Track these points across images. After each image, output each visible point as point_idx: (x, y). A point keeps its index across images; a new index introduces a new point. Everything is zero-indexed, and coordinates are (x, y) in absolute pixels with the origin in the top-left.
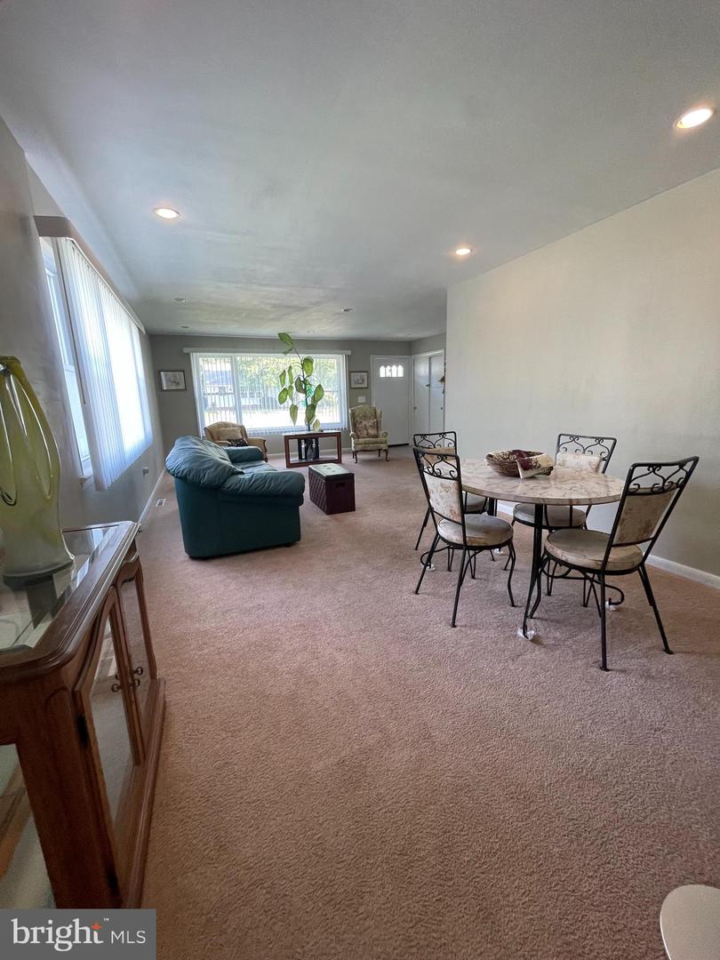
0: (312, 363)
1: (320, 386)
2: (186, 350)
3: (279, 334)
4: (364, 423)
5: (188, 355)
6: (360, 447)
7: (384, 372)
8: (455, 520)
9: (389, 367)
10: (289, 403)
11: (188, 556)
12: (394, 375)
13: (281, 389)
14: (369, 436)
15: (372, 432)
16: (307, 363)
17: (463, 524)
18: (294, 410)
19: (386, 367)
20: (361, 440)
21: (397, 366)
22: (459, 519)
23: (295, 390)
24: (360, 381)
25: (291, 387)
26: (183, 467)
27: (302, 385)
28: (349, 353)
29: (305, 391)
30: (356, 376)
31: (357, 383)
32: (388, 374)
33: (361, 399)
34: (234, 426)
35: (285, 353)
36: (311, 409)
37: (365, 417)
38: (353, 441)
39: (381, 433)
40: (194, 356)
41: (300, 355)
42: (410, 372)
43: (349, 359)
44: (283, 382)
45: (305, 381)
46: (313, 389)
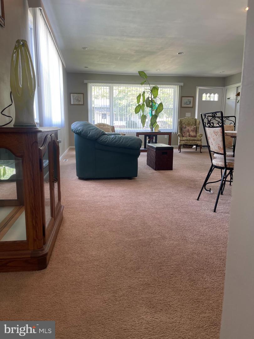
0: (158, 90)
1: (161, 104)
2: (85, 81)
3: (139, 72)
4: (187, 128)
5: (86, 84)
6: (183, 143)
7: (205, 97)
8: (221, 152)
9: (208, 95)
10: (141, 113)
11: (78, 177)
12: (212, 100)
13: (137, 105)
14: (190, 136)
15: (192, 134)
16: (154, 90)
17: (225, 154)
18: (144, 118)
19: (206, 94)
20: (184, 138)
21: (214, 94)
22: (222, 152)
23: (145, 106)
24: (188, 103)
25: (143, 104)
26: (79, 128)
27: (150, 103)
28: (182, 84)
29: (151, 107)
30: (185, 99)
31: (186, 103)
32: (208, 99)
33: (188, 115)
34: (108, 126)
35: (142, 84)
36: (155, 117)
37: (189, 124)
38: (179, 138)
39: (198, 135)
40: (90, 85)
41: (151, 86)
42: (223, 97)
43: (182, 88)
44: (138, 101)
45: (152, 101)
46: (157, 105)
